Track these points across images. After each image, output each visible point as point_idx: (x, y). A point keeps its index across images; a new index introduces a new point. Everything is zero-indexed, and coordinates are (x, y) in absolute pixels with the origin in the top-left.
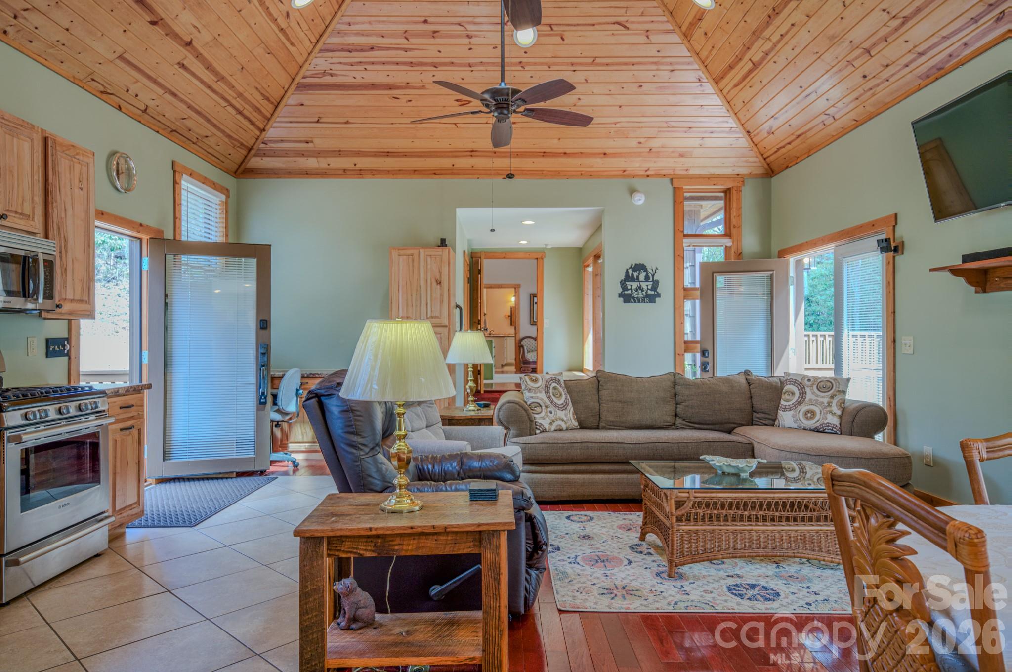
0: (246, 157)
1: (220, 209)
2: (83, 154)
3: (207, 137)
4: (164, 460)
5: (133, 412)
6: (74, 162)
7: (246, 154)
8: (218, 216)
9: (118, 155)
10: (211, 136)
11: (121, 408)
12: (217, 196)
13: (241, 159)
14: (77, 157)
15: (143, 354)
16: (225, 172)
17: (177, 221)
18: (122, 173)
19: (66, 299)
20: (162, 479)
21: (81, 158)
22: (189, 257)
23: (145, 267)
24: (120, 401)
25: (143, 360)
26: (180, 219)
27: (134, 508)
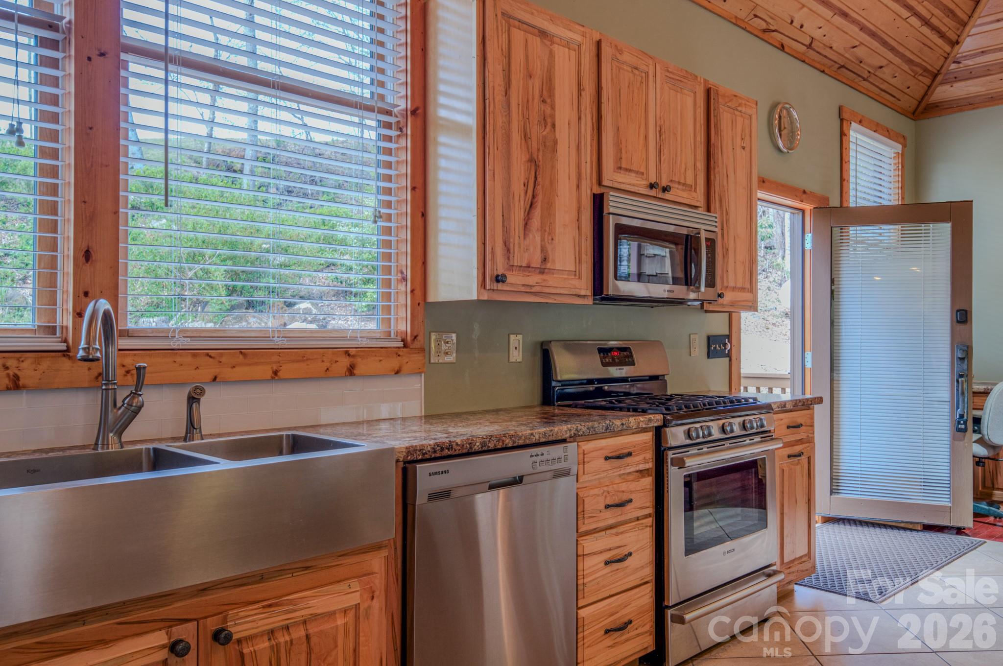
0: (929, 87)
1: (895, 164)
2: (745, 104)
3: (881, 67)
4: (831, 495)
5: (801, 434)
6: (736, 116)
7: (928, 84)
8: (892, 174)
9: (780, 106)
10: (887, 65)
11: (788, 427)
12: (892, 147)
13: (922, 92)
14: (739, 109)
15: (806, 356)
16: (902, 114)
17: (845, 183)
18: (785, 128)
19: (727, 287)
20: (829, 518)
21: (744, 110)
22: (858, 228)
23: (808, 246)
24: (787, 418)
25: (806, 363)
26: (848, 181)
27: (804, 562)
